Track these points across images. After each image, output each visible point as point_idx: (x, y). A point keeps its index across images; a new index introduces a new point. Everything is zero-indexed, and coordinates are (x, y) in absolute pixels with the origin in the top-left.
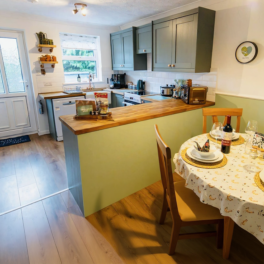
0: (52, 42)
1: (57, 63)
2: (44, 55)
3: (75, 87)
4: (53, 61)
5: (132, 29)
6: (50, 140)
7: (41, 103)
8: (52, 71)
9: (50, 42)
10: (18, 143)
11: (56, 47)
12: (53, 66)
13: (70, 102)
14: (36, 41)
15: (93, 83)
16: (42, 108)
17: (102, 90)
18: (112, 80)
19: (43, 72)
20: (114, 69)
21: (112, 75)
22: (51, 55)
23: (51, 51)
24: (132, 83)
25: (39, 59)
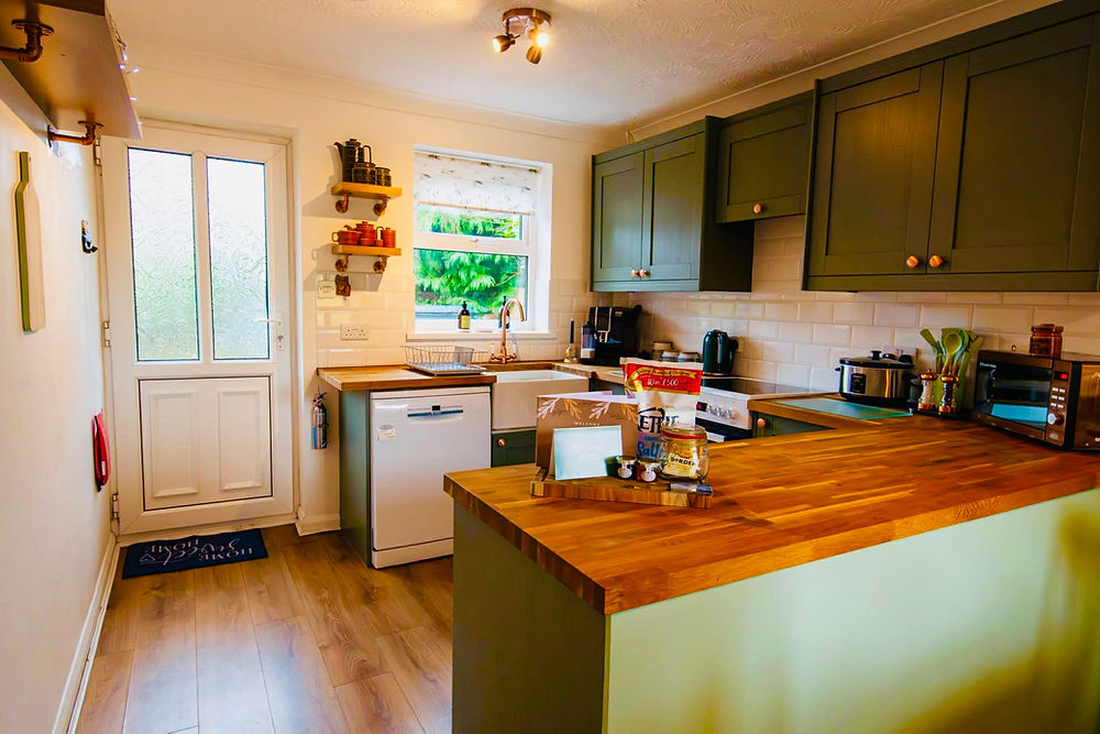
0: (388, 178)
1: (399, 253)
2: (353, 224)
3: (453, 350)
4: (385, 245)
5: (703, 127)
6: (343, 559)
7: (323, 407)
8: (375, 288)
9: (380, 177)
10: (219, 562)
11: (399, 193)
12: (379, 267)
13: (436, 408)
14: (332, 174)
15: (514, 339)
16: (325, 425)
17: (550, 367)
18: (590, 328)
19: (344, 287)
20: (600, 288)
21: (593, 310)
22: (380, 223)
23: (379, 209)
24: (672, 343)
25: (336, 237)
